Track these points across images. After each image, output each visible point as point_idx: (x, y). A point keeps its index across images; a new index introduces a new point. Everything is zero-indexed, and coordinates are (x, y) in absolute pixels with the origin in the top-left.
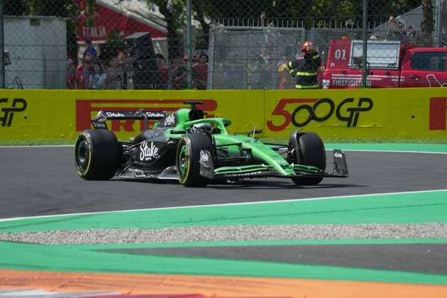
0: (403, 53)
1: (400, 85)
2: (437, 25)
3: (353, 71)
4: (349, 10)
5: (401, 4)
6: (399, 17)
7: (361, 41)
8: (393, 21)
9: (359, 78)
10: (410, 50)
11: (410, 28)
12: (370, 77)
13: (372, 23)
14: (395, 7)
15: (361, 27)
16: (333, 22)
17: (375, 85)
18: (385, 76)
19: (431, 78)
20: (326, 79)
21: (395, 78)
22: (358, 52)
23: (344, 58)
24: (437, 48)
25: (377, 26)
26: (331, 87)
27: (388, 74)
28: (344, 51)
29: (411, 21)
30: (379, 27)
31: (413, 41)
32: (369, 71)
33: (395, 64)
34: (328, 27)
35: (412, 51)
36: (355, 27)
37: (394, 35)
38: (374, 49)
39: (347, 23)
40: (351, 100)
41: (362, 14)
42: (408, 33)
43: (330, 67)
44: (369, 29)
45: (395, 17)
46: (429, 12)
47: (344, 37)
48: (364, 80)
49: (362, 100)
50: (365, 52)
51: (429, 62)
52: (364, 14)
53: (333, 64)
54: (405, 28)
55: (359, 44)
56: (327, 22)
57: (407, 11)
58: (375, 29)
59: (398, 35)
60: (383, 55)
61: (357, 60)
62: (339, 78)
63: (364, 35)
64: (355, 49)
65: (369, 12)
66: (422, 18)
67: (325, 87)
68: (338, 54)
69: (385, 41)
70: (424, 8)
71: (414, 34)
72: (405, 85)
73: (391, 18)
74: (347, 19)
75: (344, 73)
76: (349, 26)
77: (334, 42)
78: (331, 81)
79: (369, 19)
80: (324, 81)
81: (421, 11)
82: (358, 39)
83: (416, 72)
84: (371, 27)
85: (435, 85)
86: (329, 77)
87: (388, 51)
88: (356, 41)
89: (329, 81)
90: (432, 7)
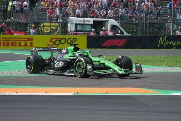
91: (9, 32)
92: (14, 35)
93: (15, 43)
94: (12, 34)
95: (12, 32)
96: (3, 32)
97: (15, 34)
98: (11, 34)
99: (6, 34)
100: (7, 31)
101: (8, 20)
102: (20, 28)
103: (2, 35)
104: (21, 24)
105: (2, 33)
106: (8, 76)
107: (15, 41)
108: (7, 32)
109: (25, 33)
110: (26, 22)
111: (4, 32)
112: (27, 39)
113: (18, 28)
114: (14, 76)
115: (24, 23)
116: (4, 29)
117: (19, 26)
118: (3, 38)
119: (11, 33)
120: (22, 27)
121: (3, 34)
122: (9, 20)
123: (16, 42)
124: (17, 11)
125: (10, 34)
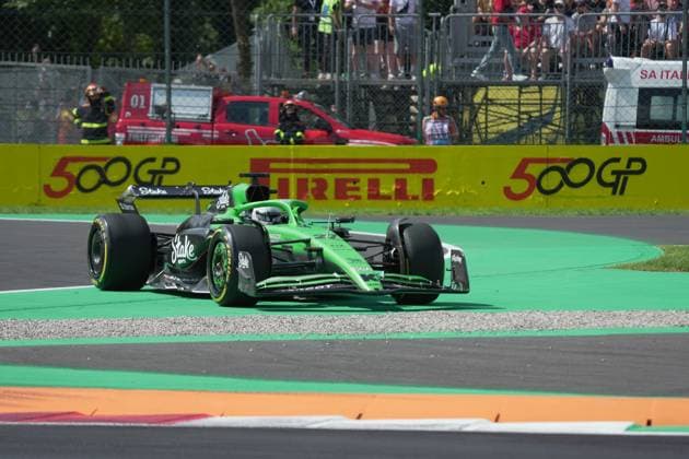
0: (216, 101)
1: (213, 142)
2: (256, 68)
3: (155, 123)
4: (149, 45)
5: (211, 40)
6: (209, 57)
7: (164, 86)
8: (201, 61)
9: (162, 133)
10: (225, 98)
11: (224, 70)
12: (177, 132)
13: (177, 63)
14: (204, 45)
15: (163, 68)
16: (128, 60)
17: (183, 141)
18: (195, 131)
19: (251, 134)
20: (121, 131)
21: (207, 133)
22: (160, 100)
23: (142, 106)
24: (257, 97)
25: (183, 66)
26: (126, 142)
27: (198, 128)
28: (142, 97)
29: (224, 62)
30: (186, 68)
31: (227, 87)
32: (174, 124)
33: (207, 115)
34: (121, 65)
35: (227, 99)
36: (155, 67)
37: (204, 79)
38: (179, 95)
39: (144, 62)
40: (152, 160)
41: (163, 50)
42: (222, 78)
43: (124, 118)
44: (173, 71)
45: (204, 55)
46: (246, 52)
47: (141, 80)
48: (169, 135)
49: (166, 160)
50: (169, 100)
51: (247, 114)
52: (167, 51)
53: (128, 114)
54: (217, 71)
55: (161, 89)
56: (120, 60)
57: (219, 49)
58: (180, 69)
59: (209, 79)
60: (192, 104)
61: (160, 110)
62: (136, 131)
63: (167, 78)
64: (157, 95)
65: (173, 50)
66: (238, 59)
67: (119, 143)
68: (135, 101)
69: (193, 87)
70: (239, 46)
71: (229, 78)
72: (219, 142)
73: (199, 58)
74: (146, 57)
75: (143, 125)
76: (148, 66)
77: (129, 85)
78: (127, 134)
79: (173, 58)
80: (117, 135)
81: (237, 51)
82: (159, 82)
83: (233, 126)
84: (175, 68)
85: (256, 142)
86: (123, 130)
87: (197, 99)
88: (157, 85)
89: (123, 136)
90: (249, 46)
91: (325, 133)
92: (350, 145)
93: (351, 185)
94: (341, 141)
95: (338, 131)
96: (299, 134)
97: (354, 144)
98: (337, 144)
99: (311, 143)
100: (317, 127)
101: (320, 76)
102: (377, 111)
103: (291, 147)
104: (380, 97)
105: (292, 140)
106: (321, 338)
107: (352, 176)
108: (319, 132)
109: (398, 136)
110: (402, 86)
111: (303, 131)
112: (407, 166)
113: (367, 113)
114: (346, 337)
115: (396, 88)
116: (303, 118)
117: (371, 103)
118: (296, 161)
119: (337, 136)
120: (387, 107)
121: (299, 142)
122: (328, 76)
123: (355, 181)
124: (362, 36)
125: (330, 142)
